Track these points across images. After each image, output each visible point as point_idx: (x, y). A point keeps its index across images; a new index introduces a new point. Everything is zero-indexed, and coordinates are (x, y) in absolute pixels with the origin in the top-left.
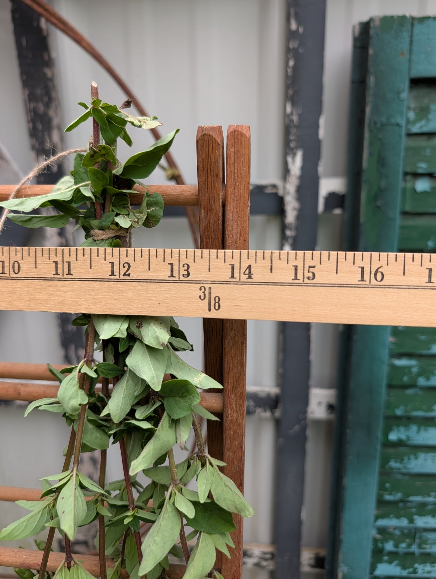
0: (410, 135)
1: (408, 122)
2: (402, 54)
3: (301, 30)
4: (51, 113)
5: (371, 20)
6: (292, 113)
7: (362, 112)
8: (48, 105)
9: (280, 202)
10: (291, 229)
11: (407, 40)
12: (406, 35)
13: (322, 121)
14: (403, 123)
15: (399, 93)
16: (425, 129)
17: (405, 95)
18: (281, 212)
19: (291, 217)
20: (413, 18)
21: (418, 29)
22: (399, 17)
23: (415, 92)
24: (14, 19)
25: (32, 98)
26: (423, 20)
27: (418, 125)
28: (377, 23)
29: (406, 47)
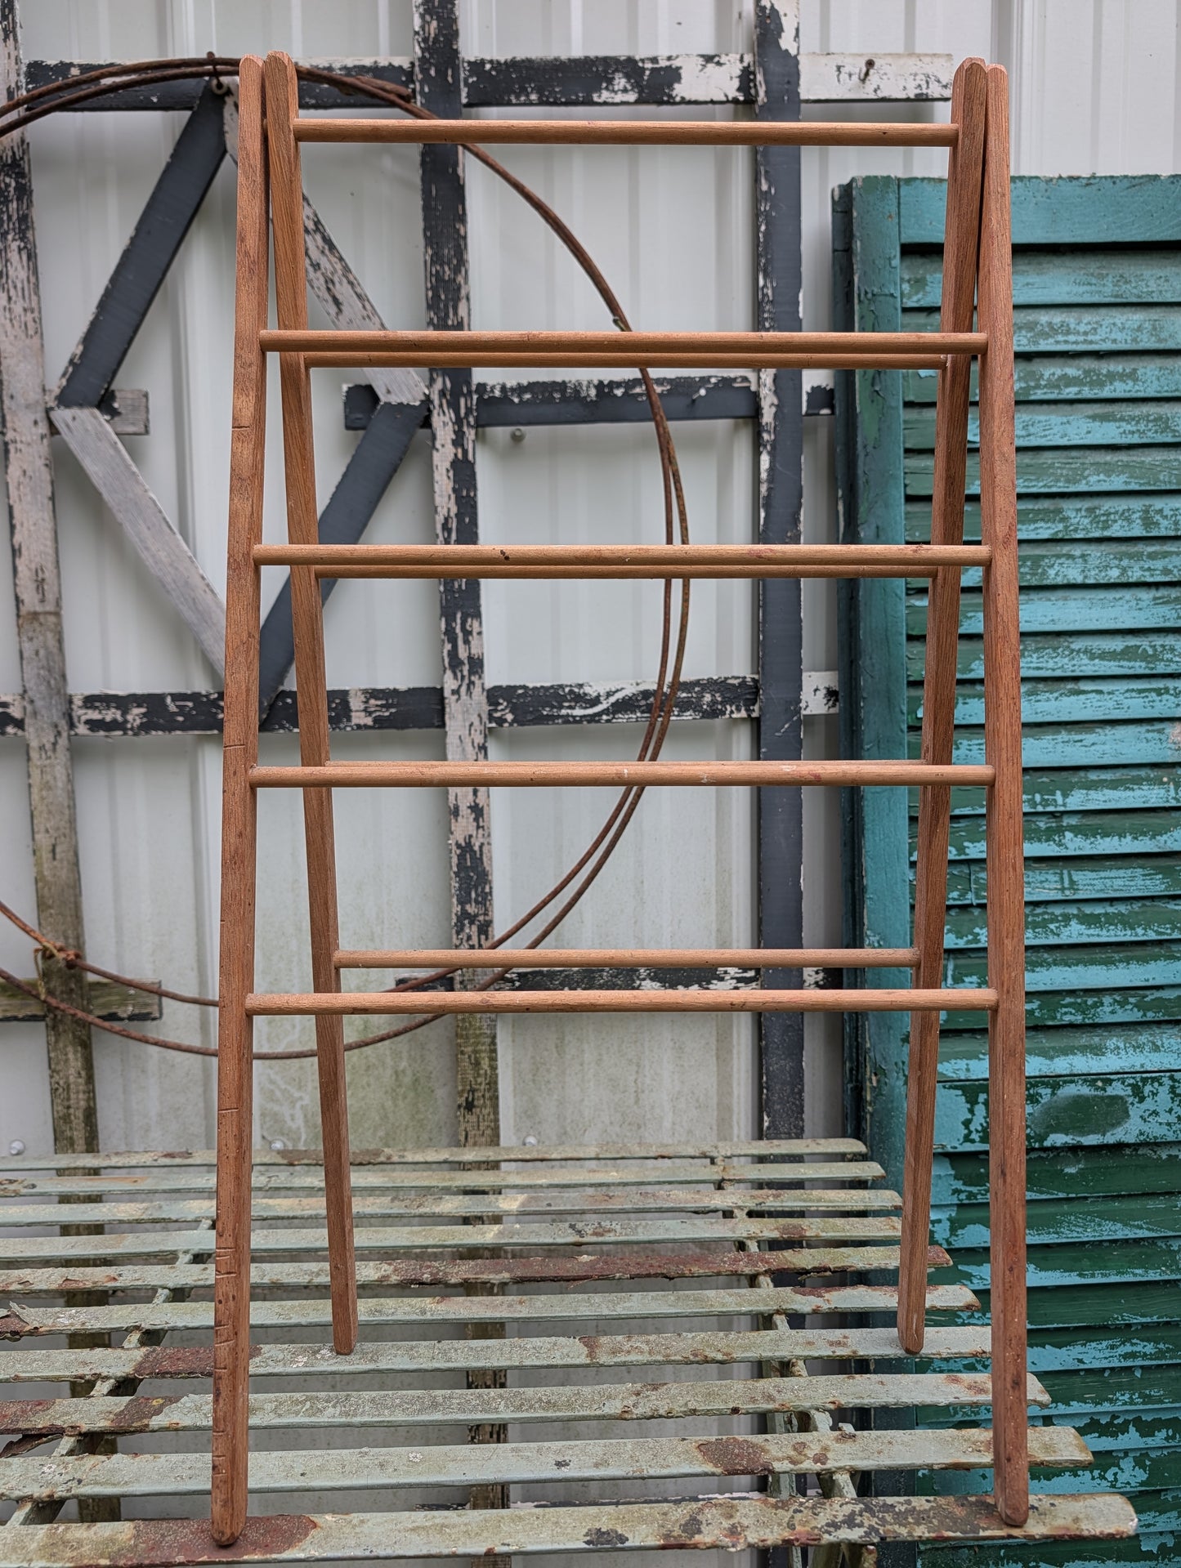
0: (906, 310)
1: (902, 294)
2: (890, 216)
3: (773, 191)
4: (460, 279)
5: (853, 180)
6: (765, 286)
7: (851, 283)
8: (457, 270)
9: (755, 398)
10: (769, 432)
11: (895, 202)
12: (892, 196)
13: (801, 295)
14: (898, 294)
15: (890, 259)
16: (923, 303)
17: (896, 262)
18: (757, 412)
19: (768, 416)
20: (899, 180)
21: (904, 190)
22: (883, 177)
23: (908, 262)
24: (423, 164)
25: (437, 259)
26: (910, 181)
27: (915, 298)
28: (860, 183)
29: (894, 209)
